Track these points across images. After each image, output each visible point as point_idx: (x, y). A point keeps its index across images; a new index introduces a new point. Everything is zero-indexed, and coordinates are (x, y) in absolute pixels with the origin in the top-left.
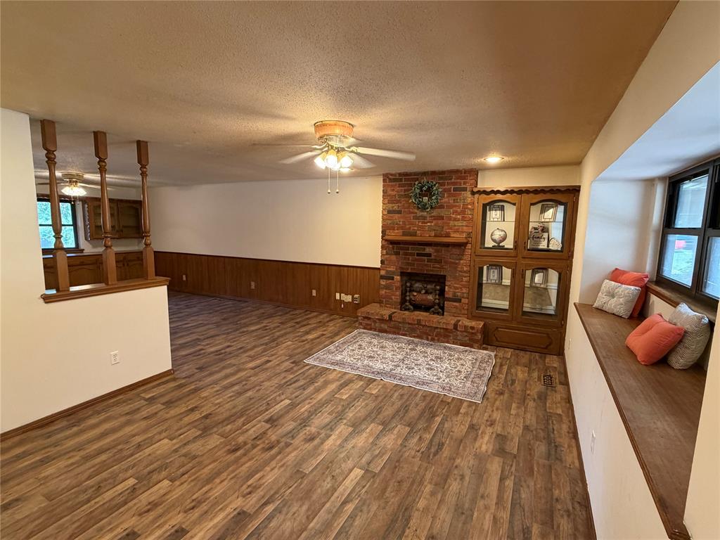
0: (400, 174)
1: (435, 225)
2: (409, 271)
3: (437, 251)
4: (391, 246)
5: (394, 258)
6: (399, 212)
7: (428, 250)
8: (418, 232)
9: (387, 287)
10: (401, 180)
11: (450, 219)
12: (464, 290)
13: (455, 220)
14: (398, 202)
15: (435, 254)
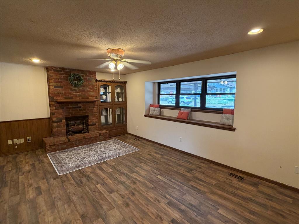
0: (60, 68)
1: (82, 94)
2: (71, 116)
3: (83, 105)
4: (58, 105)
5: (61, 111)
6: (62, 87)
7: (79, 105)
8: (73, 97)
9: (58, 127)
10: (61, 71)
11: (88, 91)
12: (97, 120)
13: (90, 91)
14: (60, 82)
15: (83, 107)
